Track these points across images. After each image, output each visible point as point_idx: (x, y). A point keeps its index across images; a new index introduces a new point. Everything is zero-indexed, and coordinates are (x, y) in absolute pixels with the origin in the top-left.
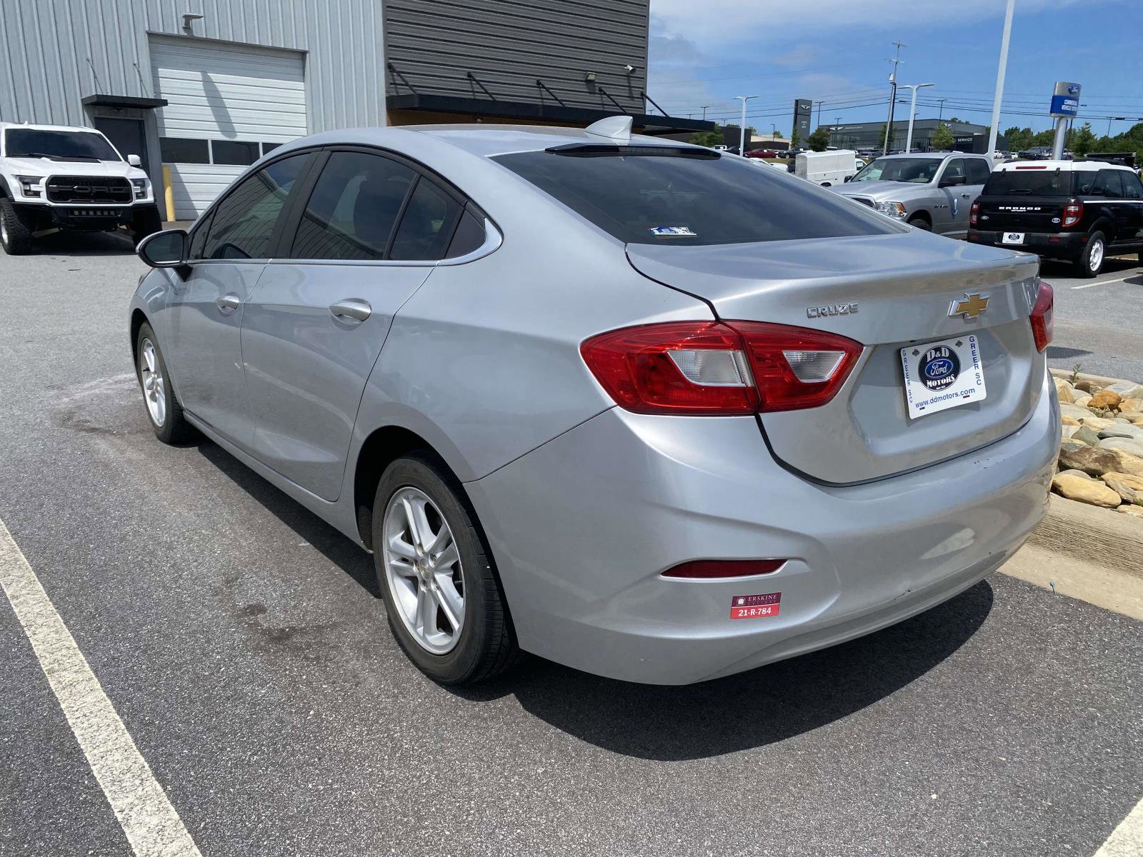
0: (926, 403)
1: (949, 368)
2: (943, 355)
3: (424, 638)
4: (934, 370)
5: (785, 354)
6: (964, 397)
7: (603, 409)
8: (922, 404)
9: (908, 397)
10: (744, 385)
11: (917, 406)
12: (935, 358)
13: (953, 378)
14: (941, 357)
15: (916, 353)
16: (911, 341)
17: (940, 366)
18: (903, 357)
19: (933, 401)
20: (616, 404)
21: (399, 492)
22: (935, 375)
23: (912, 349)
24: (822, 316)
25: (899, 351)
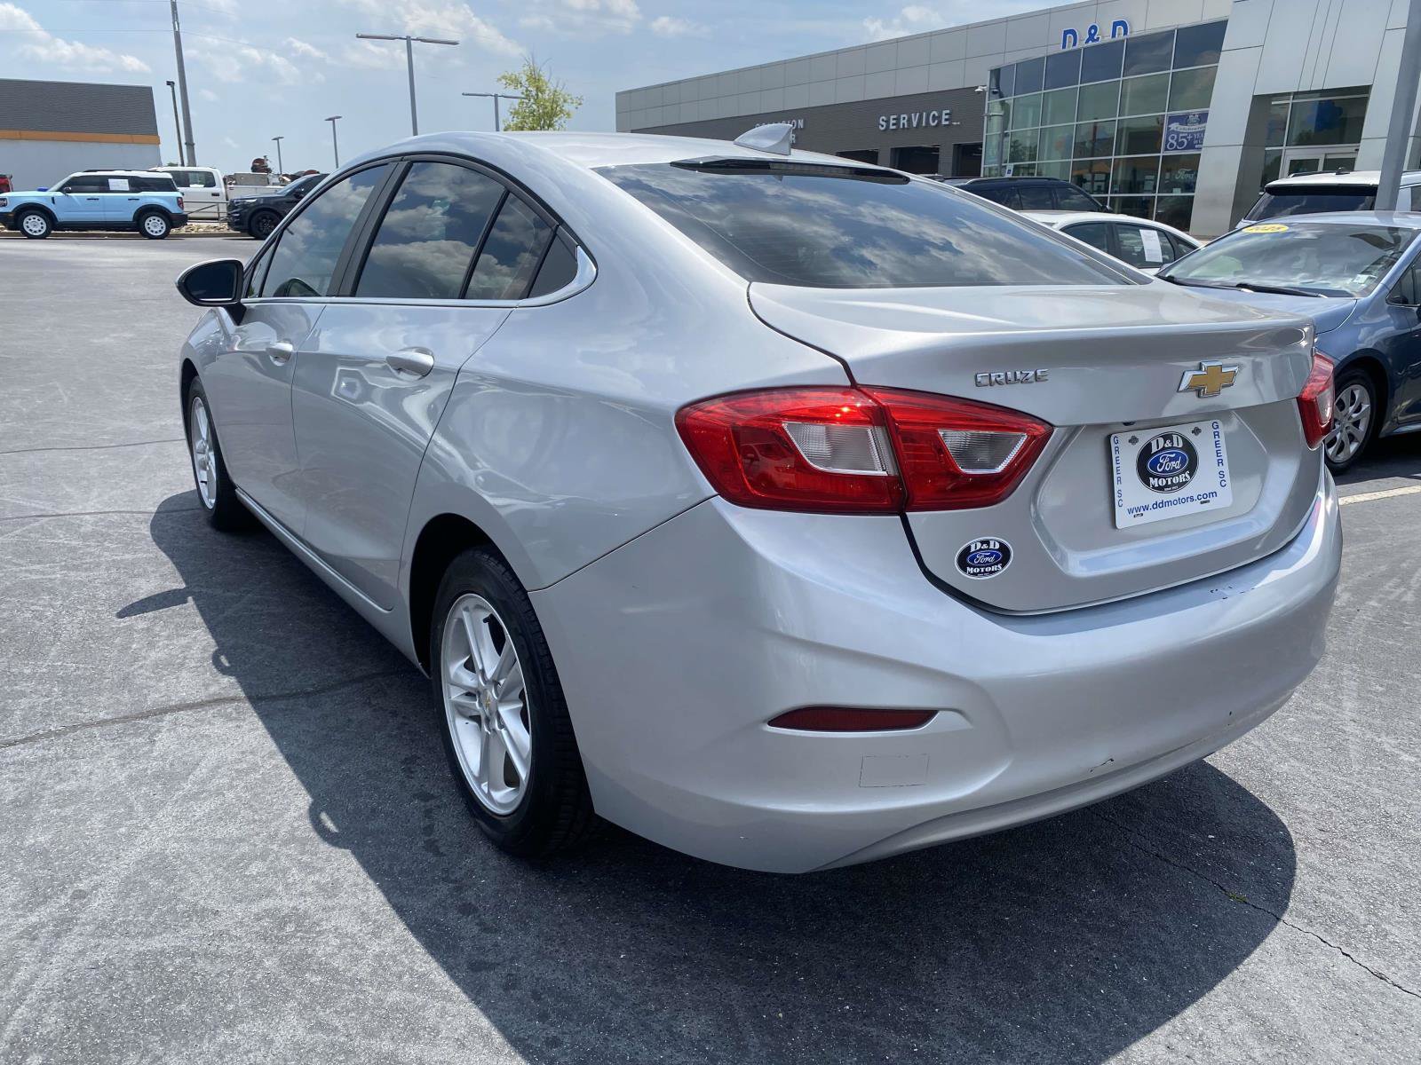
0: (1146, 508)
1: (1183, 463)
2: (1175, 445)
3: (489, 796)
4: (1162, 464)
5: (941, 433)
6: (1202, 503)
7: (702, 499)
8: (1138, 509)
9: (1117, 499)
10: (885, 473)
11: (1130, 511)
12: (1164, 449)
13: (1188, 477)
14: (1172, 448)
15: (1134, 440)
16: (1126, 424)
17: (1171, 460)
18: (1113, 446)
19: (1156, 505)
20: (715, 493)
21: (458, 603)
22: (1164, 471)
23: (1129, 435)
24: (997, 385)
25: (1109, 436)
